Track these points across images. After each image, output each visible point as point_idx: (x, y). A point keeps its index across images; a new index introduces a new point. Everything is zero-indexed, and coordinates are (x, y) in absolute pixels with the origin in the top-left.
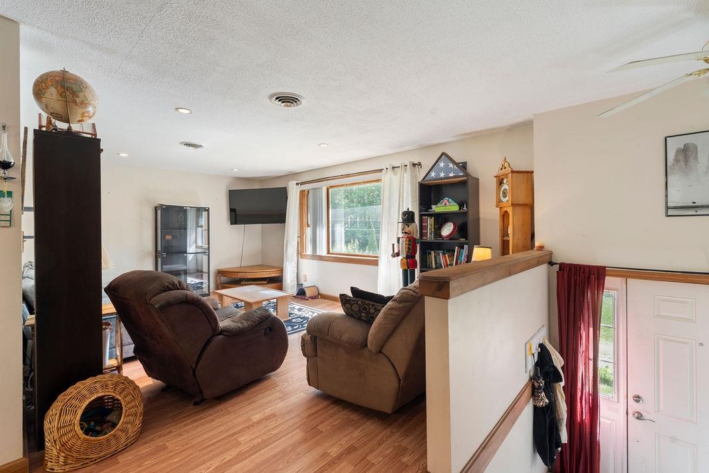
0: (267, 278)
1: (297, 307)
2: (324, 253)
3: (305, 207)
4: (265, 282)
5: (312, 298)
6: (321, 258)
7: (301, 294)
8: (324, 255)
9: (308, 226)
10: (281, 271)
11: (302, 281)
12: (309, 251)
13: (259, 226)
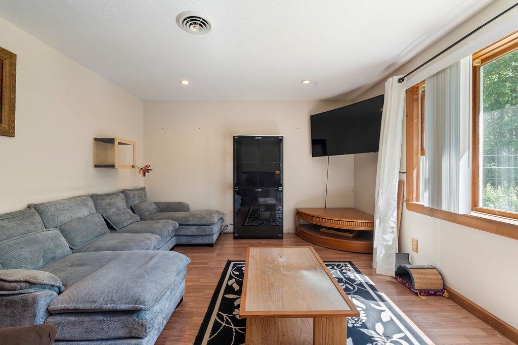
0: (353, 231)
1: (386, 316)
2: (463, 208)
3: (417, 121)
4: (351, 235)
5: (427, 293)
6: (452, 217)
7: (403, 276)
8: (461, 212)
9: (423, 154)
10: (372, 224)
11: (408, 248)
12: (425, 200)
13: (349, 158)
